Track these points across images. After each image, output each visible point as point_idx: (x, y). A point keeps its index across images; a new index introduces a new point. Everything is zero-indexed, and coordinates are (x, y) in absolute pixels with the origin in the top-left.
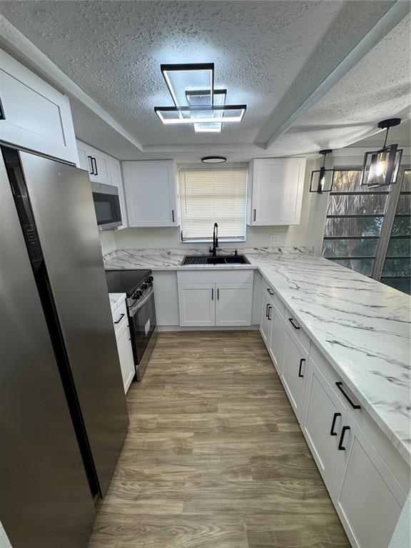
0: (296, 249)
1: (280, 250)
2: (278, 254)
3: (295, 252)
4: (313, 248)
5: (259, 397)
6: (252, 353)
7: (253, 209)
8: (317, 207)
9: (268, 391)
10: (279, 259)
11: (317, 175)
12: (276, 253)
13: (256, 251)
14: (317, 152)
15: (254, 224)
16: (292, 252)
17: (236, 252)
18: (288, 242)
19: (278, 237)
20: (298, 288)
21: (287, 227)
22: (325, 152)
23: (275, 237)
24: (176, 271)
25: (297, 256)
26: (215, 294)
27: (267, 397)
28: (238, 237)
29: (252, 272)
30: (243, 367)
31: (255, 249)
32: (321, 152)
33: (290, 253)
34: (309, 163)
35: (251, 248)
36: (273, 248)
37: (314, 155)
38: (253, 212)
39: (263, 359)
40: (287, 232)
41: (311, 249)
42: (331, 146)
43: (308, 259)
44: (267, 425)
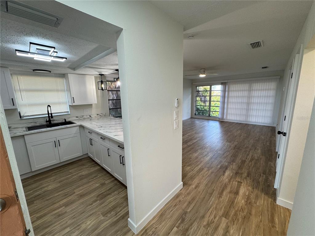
0: (98, 115)
1: (90, 116)
2: (90, 118)
3: (98, 116)
4: (106, 113)
5: (95, 178)
6: (87, 166)
7: (72, 97)
8: (103, 96)
9: (98, 175)
10: (91, 120)
11: (100, 83)
12: (88, 118)
13: (77, 118)
14: (98, 74)
15: (74, 104)
16: (97, 116)
17: (65, 120)
18: (94, 112)
19: (88, 110)
20: (102, 127)
21: (91, 105)
22: (101, 75)
23: (86, 110)
24: (23, 135)
25: (99, 118)
26: (57, 144)
27: (98, 177)
28: (64, 112)
29: (78, 127)
30: (83, 173)
31: (77, 117)
32: (99, 75)
33: (96, 117)
34: (96, 78)
35: (75, 117)
36: (86, 116)
37: (97, 75)
38: (72, 99)
39: (93, 166)
40: (92, 108)
41: (104, 114)
42: (103, 73)
43: (104, 118)
44: (101, 185)
